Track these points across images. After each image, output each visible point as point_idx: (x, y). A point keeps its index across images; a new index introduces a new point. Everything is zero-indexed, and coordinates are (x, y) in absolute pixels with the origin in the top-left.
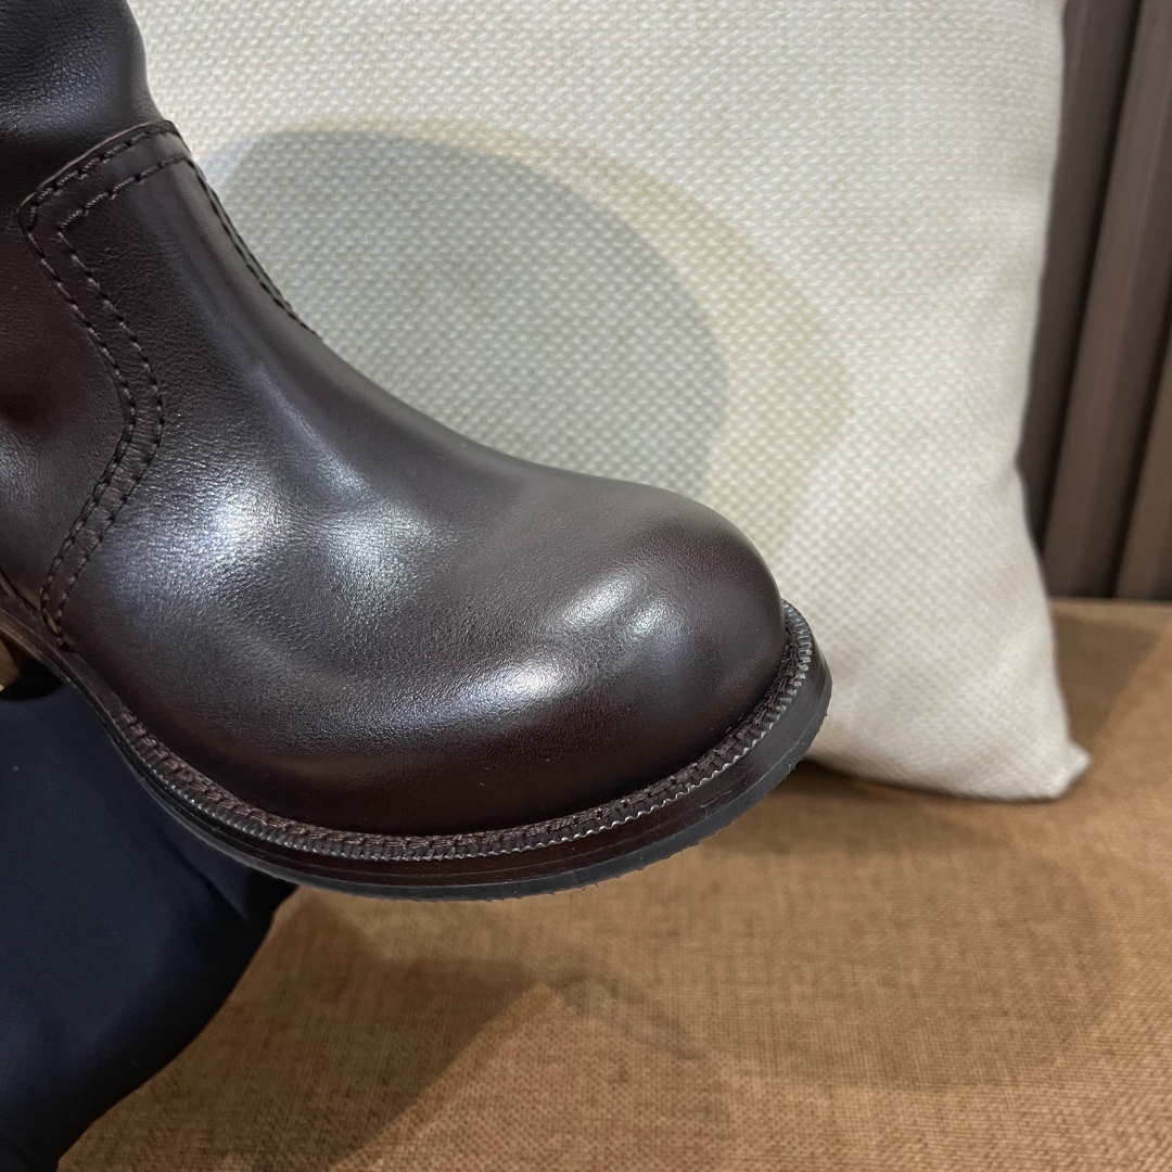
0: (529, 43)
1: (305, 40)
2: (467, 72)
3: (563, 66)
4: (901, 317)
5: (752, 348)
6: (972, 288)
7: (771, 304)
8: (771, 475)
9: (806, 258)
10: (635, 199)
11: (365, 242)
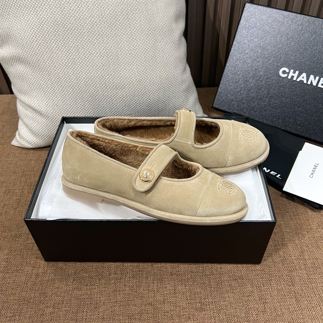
0: (91, 3)
1: (49, 6)
2: (80, 10)
3: (98, 7)
6: (175, 38)
7: (141, 46)
8: (147, 76)
9: (146, 37)
10: (115, 31)
11: (66, 43)
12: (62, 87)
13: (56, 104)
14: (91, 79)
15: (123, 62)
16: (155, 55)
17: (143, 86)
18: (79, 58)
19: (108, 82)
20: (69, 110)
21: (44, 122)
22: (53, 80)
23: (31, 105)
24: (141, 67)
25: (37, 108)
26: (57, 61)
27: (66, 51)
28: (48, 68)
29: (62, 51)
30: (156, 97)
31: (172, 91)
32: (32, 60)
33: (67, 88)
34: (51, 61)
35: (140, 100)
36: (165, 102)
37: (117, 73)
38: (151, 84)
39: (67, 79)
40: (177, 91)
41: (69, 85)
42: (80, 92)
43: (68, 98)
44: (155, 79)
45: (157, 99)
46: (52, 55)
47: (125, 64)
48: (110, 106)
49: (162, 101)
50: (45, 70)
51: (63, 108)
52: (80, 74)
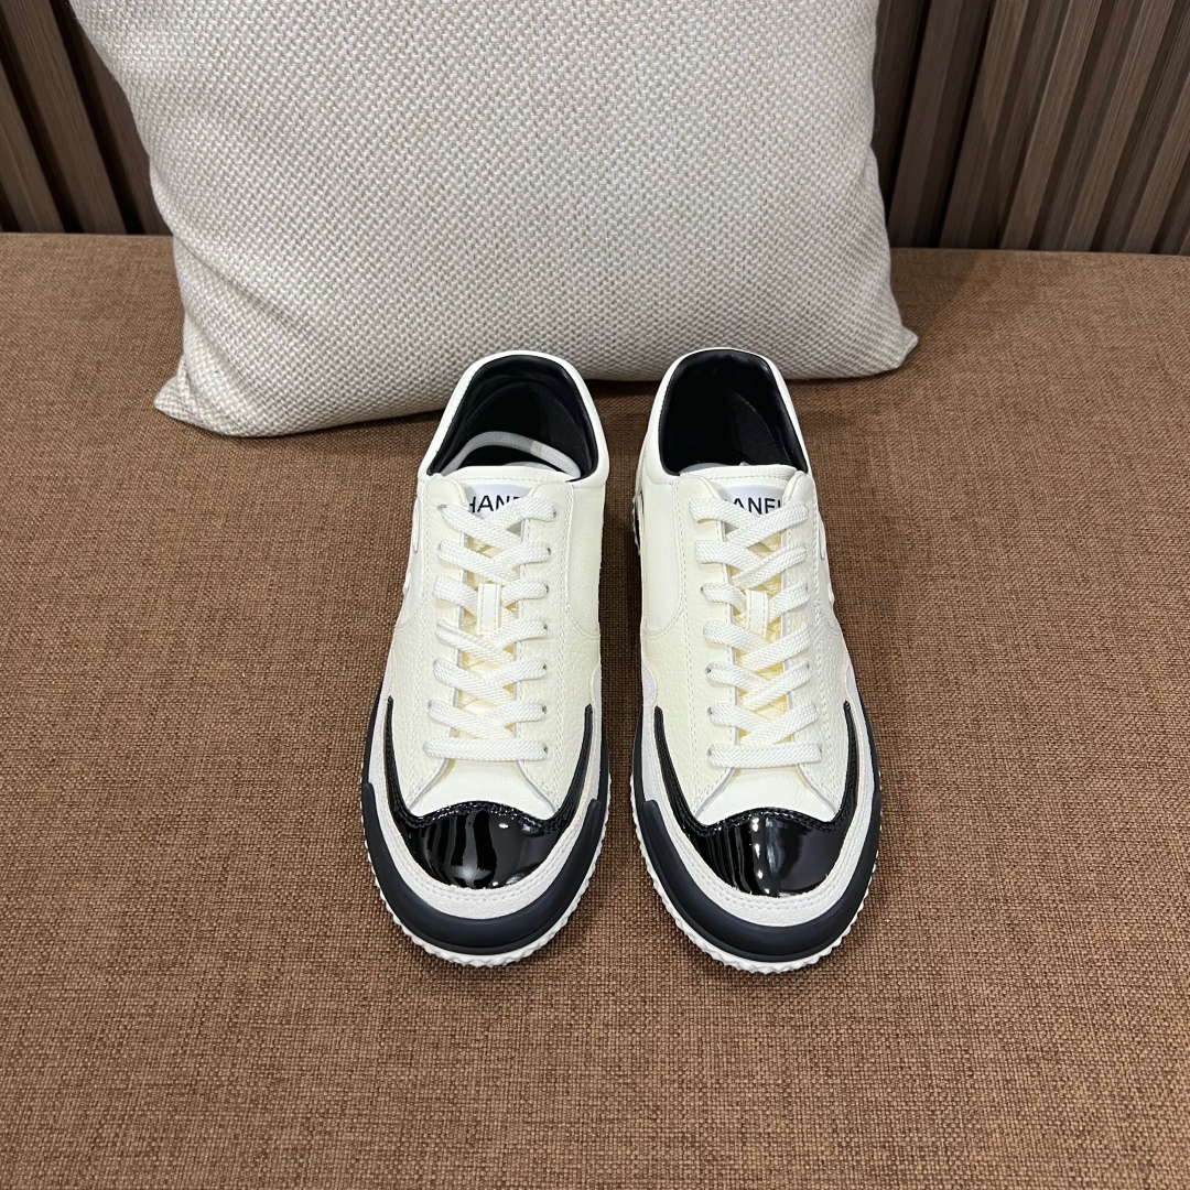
4: (794, 70)
5: (693, 105)
7: (704, 72)
8: (712, 194)
9: (725, 34)
11: (399, 44)
12: (369, 222)
13: (341, 286)
14: (489, 196)
15: (622, 132)
16: (755, 108)
17: (694, 231)
18: (447, 107)
19: (555, 212)
20: (392, 310)
21: (291, 350)
22: (333, 193)
23: (243, 280)
24: (692, 155)
25: (267, 292)
26: (357, 116)
27: (394, 77)
28: (319, 141)
29: (381, 78)
30: (738, 274)
31: (801, 254)
32: (255, 104)
33: (387, 226)
34: (332, 116)
35: (672, 284)
36: (769, 295)
37: (595, 176)
38: (726, 226)
39: (392, 193)
40: (821, 254)
41: (398, 216)
42: (440, 247)
43: (390, 265)
44: (743, 205)
45: (738, 284)
46: (338, 92)
47: (631, 144)
48: (554, 302)
49: (759, 293)
50: (304, 147)
51: (367, 301)
52: (445, 175)
